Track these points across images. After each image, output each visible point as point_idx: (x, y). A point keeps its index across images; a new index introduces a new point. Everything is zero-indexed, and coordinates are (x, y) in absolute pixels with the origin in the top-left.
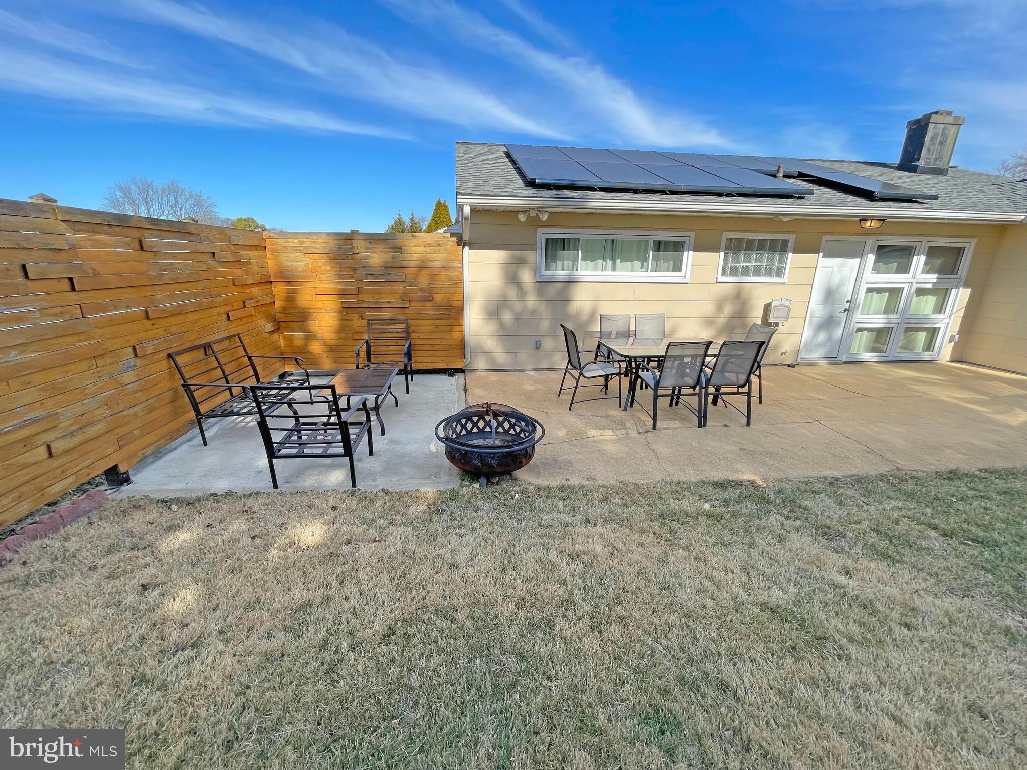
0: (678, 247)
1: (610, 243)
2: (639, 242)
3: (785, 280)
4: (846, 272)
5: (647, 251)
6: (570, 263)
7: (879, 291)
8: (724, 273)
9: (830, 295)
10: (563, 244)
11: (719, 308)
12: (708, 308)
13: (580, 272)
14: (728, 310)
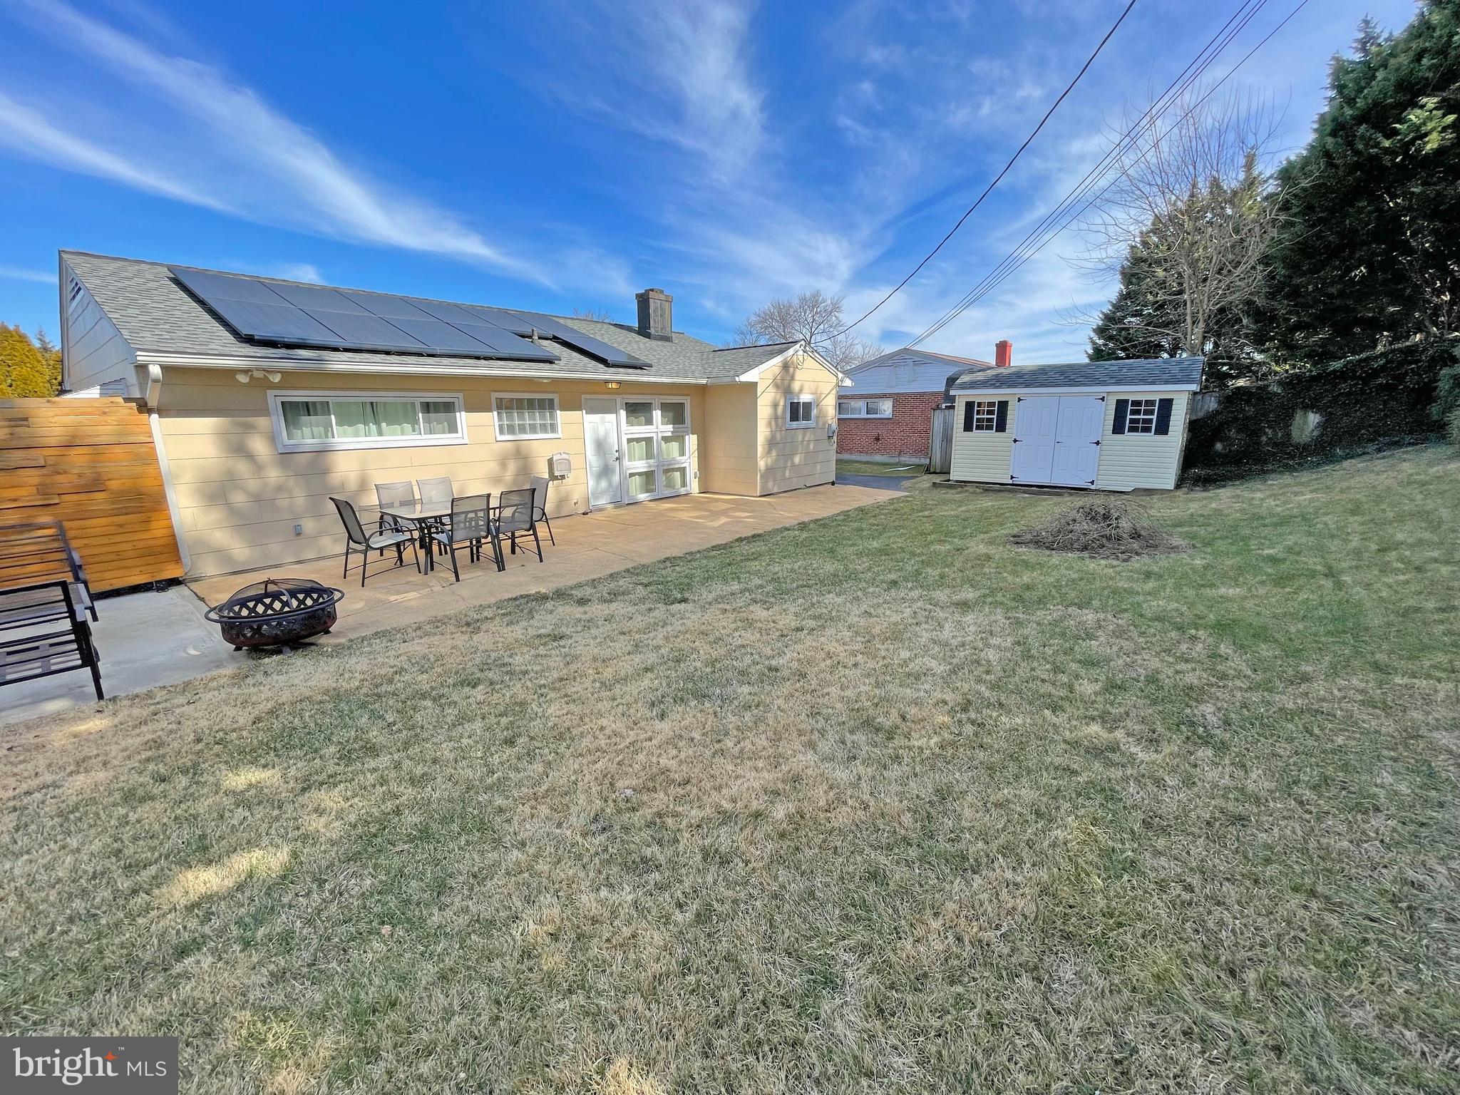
0: (448, 408)
1: (369, 407)
2: (405, 404)
3: (560, 435)
4: (608, 426)
5: (415, 414)
6: (322, 429)
7: (638, 440)
8: (502, 432)
9: (600, 446)
10: (308, 408)
11: (503, 465)
12: (493, 466)
13: (336, 439)
14: (512, 467)
